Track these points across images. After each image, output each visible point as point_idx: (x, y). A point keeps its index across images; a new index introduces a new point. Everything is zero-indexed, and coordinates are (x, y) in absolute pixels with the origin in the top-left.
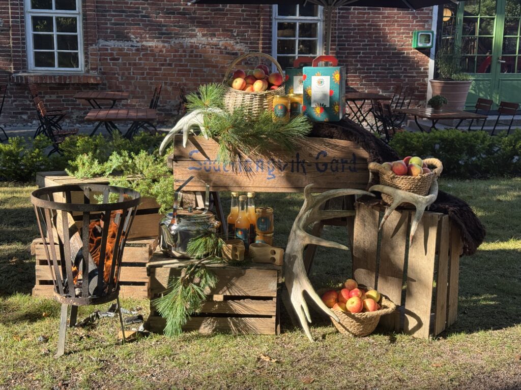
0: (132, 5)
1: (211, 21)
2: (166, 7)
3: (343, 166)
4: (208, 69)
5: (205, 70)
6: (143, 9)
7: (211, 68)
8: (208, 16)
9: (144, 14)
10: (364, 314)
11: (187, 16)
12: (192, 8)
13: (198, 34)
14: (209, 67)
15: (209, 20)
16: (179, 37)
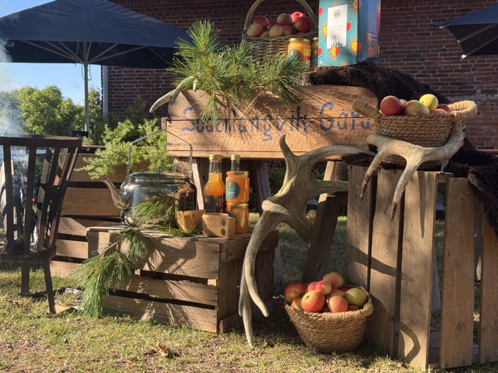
0: (408, 66)
1: (492, 77)
2: (443, 65)
3: (354, 121)
4: (487, 127)
5: (483, 128)
6: (419, 68)
7: (489, 126)
8: (489, 72)
9: (420, 73)
10: (321, 314)
11: (466, 73)
12: (472, 65)
13: (477, 91)
14: (488, 125)
15: (490, 75)
16: (456, 95)
